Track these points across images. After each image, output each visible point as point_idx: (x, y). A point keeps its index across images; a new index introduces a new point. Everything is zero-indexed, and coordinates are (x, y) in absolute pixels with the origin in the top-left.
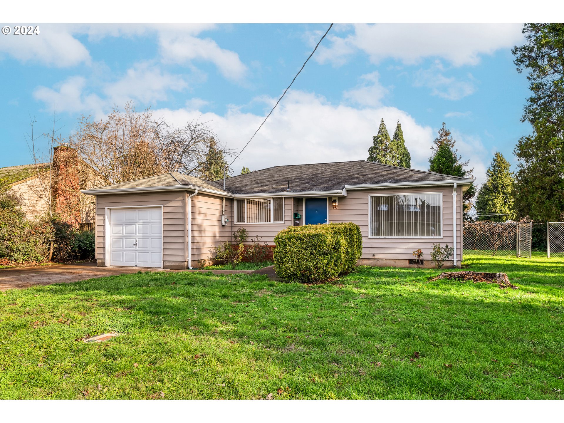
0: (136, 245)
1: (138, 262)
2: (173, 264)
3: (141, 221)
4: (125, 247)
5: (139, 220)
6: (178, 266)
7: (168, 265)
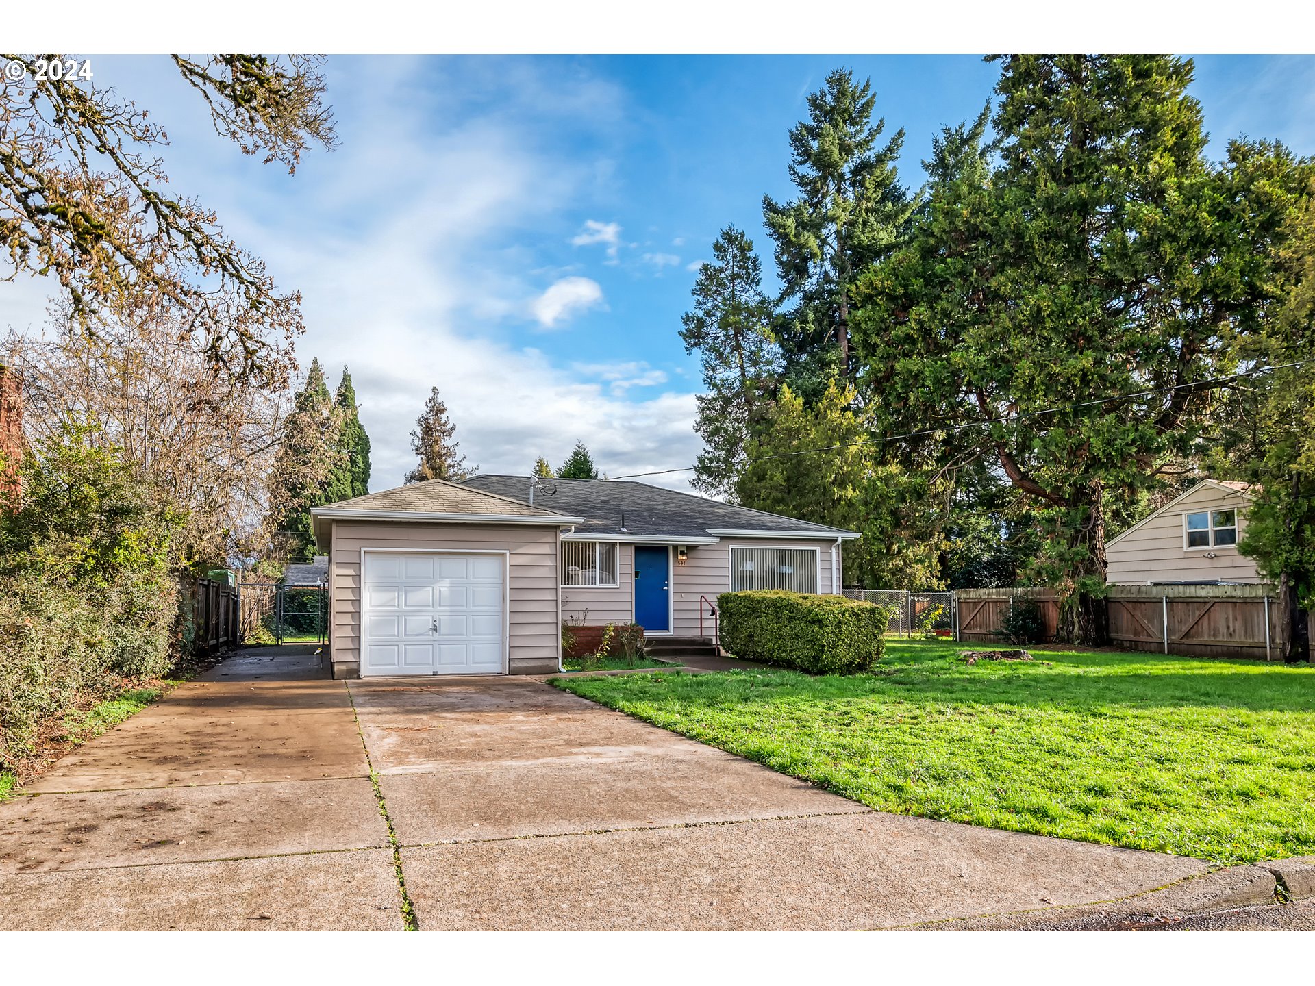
0: (435, 629)
1: (440, 664)
2: (531, 664)
3: (448, 580)
4: (406, 635)
5: (441, 577)
6: (541, 667)
7: (520, 668)
